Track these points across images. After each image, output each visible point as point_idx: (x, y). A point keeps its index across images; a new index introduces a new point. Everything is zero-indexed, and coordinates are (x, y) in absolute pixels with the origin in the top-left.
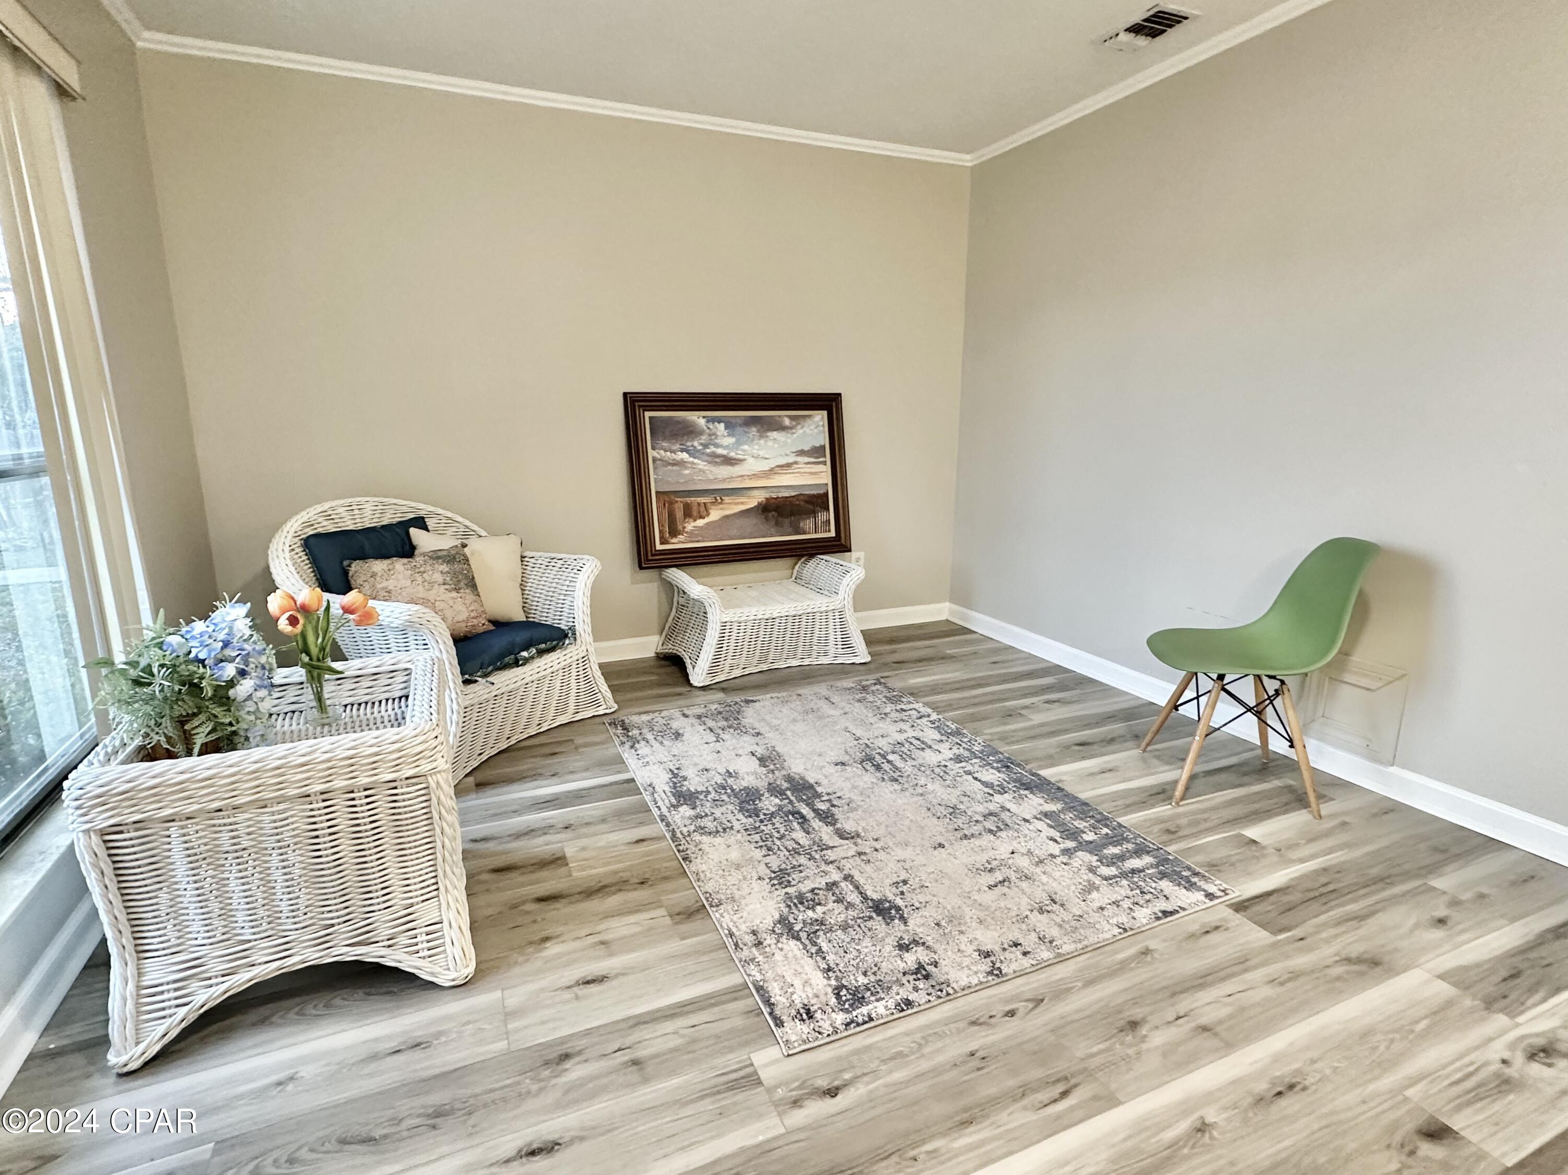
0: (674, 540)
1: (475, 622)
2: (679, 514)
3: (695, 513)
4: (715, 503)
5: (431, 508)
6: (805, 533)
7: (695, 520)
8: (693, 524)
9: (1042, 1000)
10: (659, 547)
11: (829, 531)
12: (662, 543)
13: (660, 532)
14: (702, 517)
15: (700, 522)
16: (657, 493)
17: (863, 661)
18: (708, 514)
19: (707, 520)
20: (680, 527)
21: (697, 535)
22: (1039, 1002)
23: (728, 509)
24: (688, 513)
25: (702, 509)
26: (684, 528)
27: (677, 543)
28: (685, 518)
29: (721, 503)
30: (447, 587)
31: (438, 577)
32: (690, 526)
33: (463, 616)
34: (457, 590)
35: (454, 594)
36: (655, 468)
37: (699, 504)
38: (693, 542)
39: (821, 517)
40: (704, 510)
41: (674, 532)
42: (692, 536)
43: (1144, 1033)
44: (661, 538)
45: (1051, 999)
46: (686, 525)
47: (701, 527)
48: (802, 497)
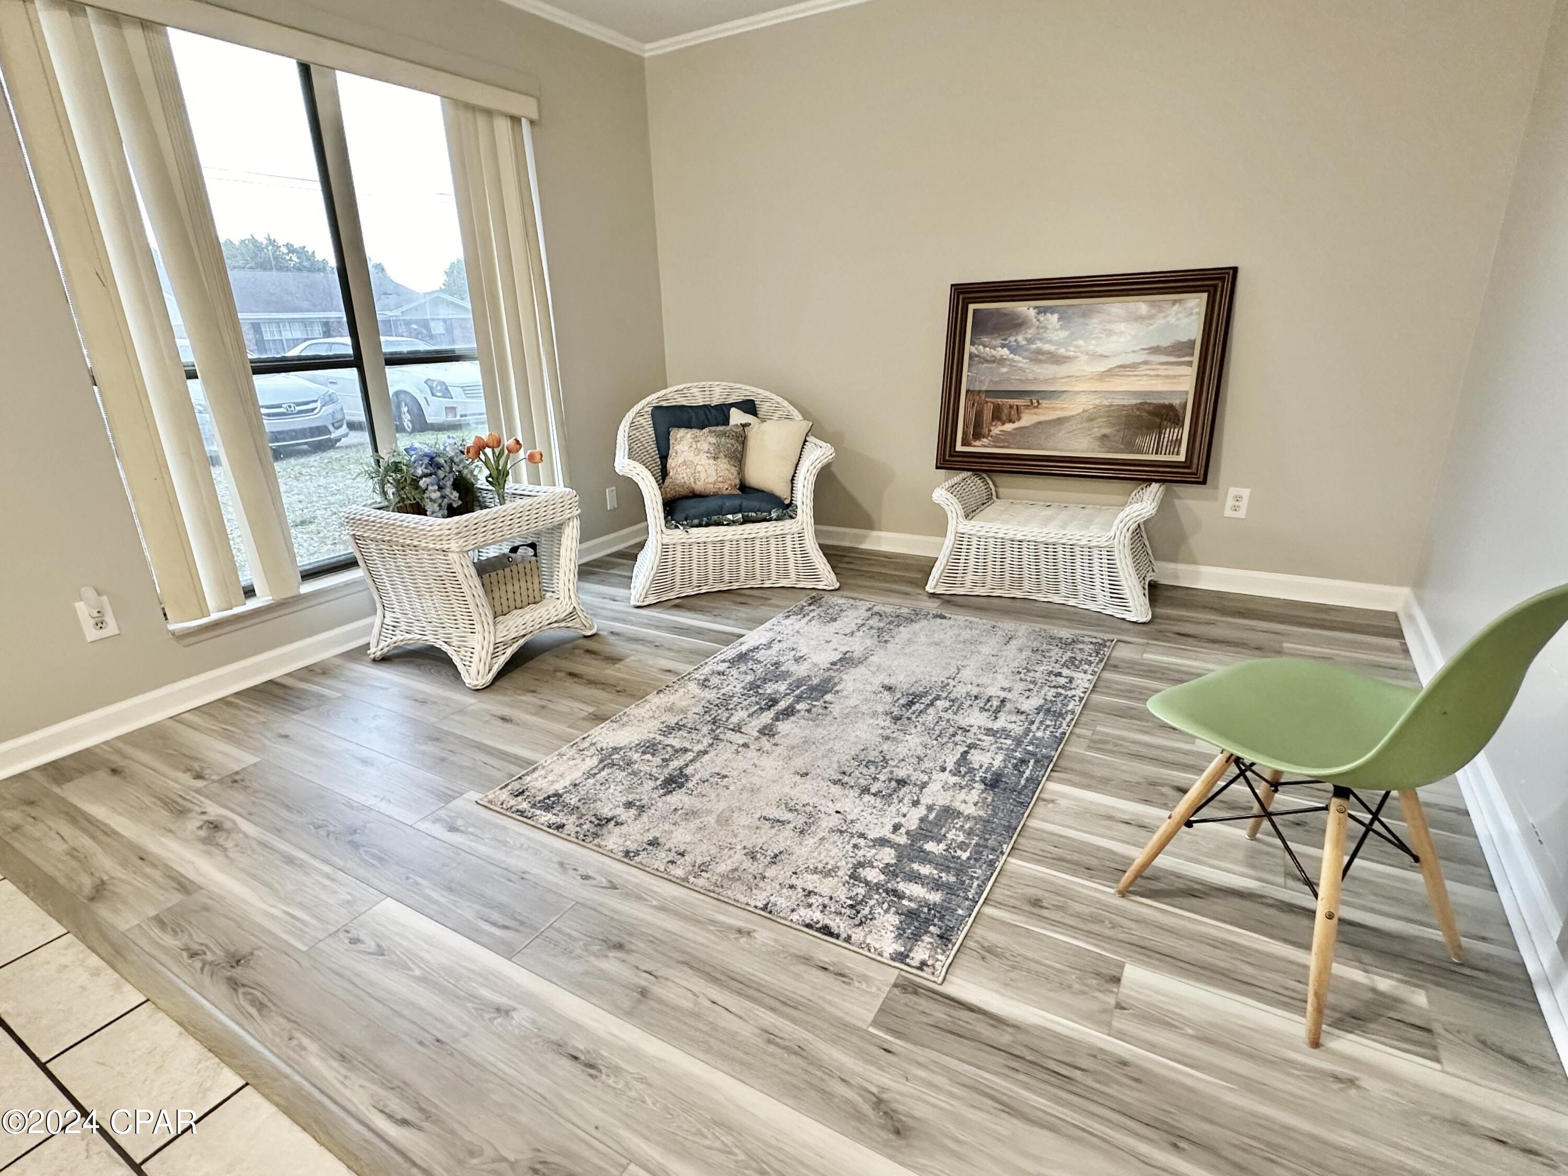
0: (977, 443)
1: (721, 485)
2: (988, 414)
3: (1004, 418)
4: (1031, 406)
5: (767, 394)
6: (1140, 452)
7: (1003, 424)
8: (1000, 428)
9: (616, 888)
10: (959, 448)
11: (1178, 454)
12: (962, 445)
13: (964, 433)
14: (1011, 421)
15: (1009, 427)
16: (967, 391)
17: (1134, 619)
18: (1019, 419)
19: (1016, 425)
20: (985, 431)
21: (1003, 441)
22: (614, 887)
23: (1044, 414)
24: (997, 416)
25: (1014, 412)
26: (990, 431)
27: (979, 447)
28: (993, 420)
29: (1036, 407)
30: (709, 455)
31: (705, 446)
32: (997, 430)
33: (712, 479)
34: (715, 458)
35: (712, 461)
36: (970, 365)
37: (1011, 407)
38: (997, 447)
39: (1169, 434)
40: (1014, 414)
41: (978, 436)
42: (997, 441)
43: (611, 955)
44: (963, 439)
45: (621, 894)
46: (992, 428)
47: (1008, 433)
48: (1146, 407)
